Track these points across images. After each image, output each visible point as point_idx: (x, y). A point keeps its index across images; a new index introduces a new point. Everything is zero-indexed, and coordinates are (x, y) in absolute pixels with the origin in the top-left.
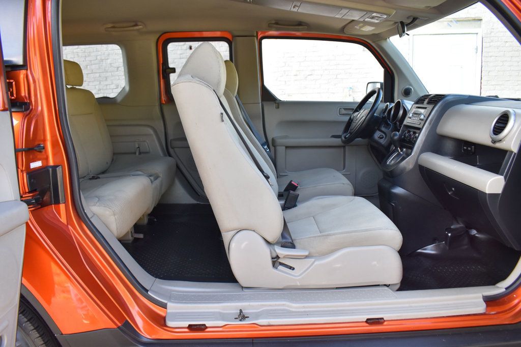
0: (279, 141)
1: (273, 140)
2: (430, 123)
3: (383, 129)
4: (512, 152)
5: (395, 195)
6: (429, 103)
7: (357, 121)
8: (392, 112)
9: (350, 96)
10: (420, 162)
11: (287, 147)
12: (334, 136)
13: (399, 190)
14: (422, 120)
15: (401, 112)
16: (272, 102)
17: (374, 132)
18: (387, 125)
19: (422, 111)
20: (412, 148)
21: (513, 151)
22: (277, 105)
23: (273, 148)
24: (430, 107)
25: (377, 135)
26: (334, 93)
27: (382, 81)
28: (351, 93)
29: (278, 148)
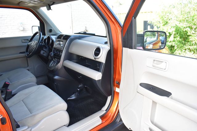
2: (66, 48)
3: (44, 50)
5: (55, 79)
6: (64, 39)
7: (32, 47)
8: (46, 41)
9: (21, 26)
10: (64, 65)
12: (21, 53)
13: (56, 77)
14: (62, 47)
15: (51, 41)
17: (40, 51)
18: (46, 48)
19: (61, 43)
20: (60, 59)
21: (103, 62)
24: (64, 41)
25: (42, 52)
26: (14, 26)
27: (39, 26)
28: (22, 25)
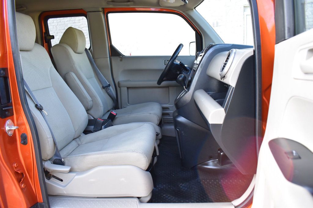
0: (122, 84)
1: (118, 83)
4: (232, 86)
5: (179, 122)
10: (194, 98)
11: (128, 88)
13: (181, 119)
14: (198, 65)
16: (117, 57)
22: (121, 58)
23: (119, 88)
29: (122, 88)
